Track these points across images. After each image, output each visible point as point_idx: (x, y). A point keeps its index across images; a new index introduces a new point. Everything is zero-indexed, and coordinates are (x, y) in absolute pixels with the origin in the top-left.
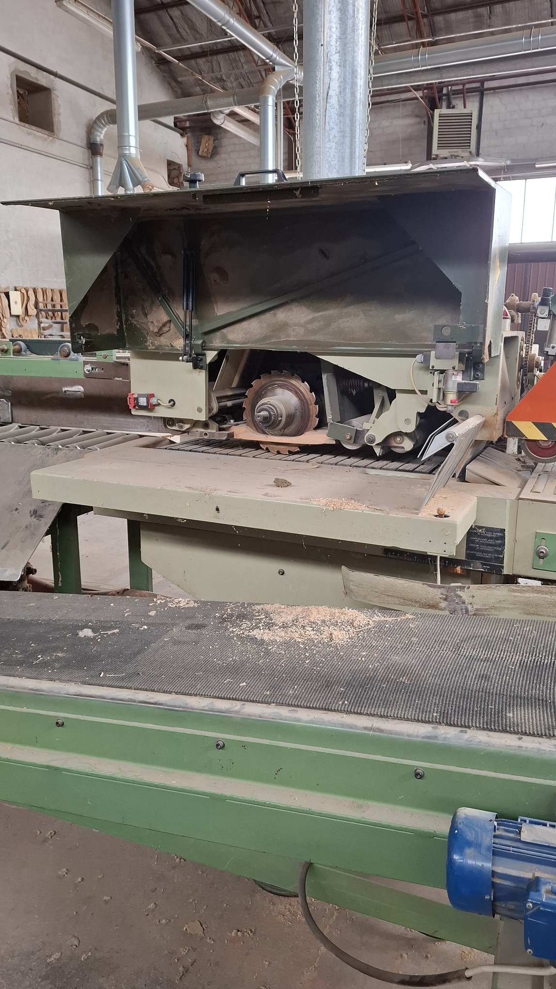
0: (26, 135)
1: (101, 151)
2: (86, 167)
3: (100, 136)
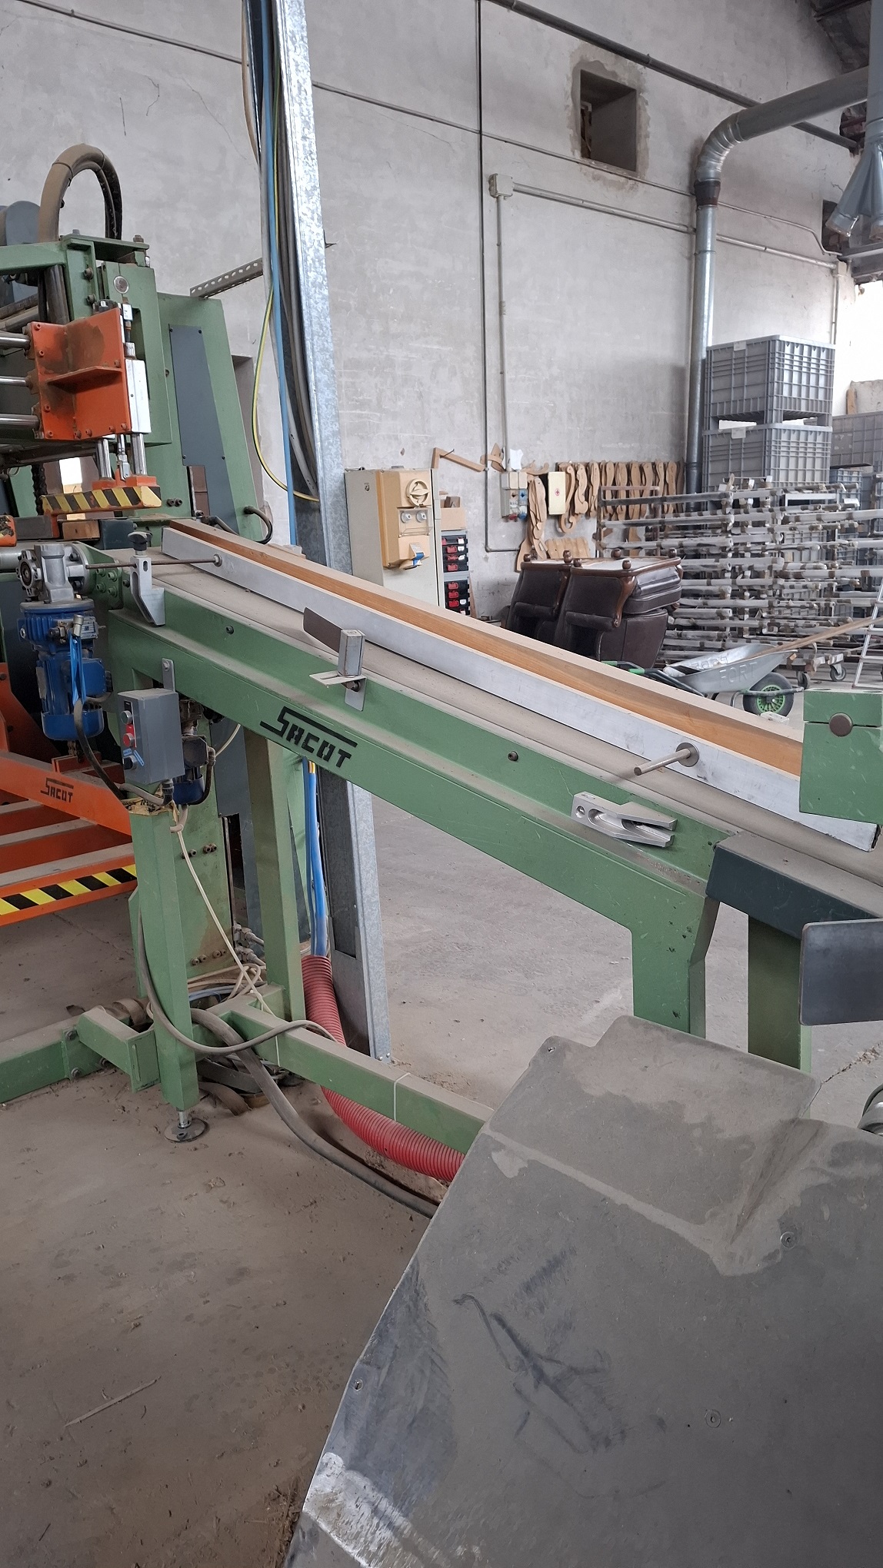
0: (593, 181)
1: (715, 196)
2: (685, 229)
3: (715, 167)
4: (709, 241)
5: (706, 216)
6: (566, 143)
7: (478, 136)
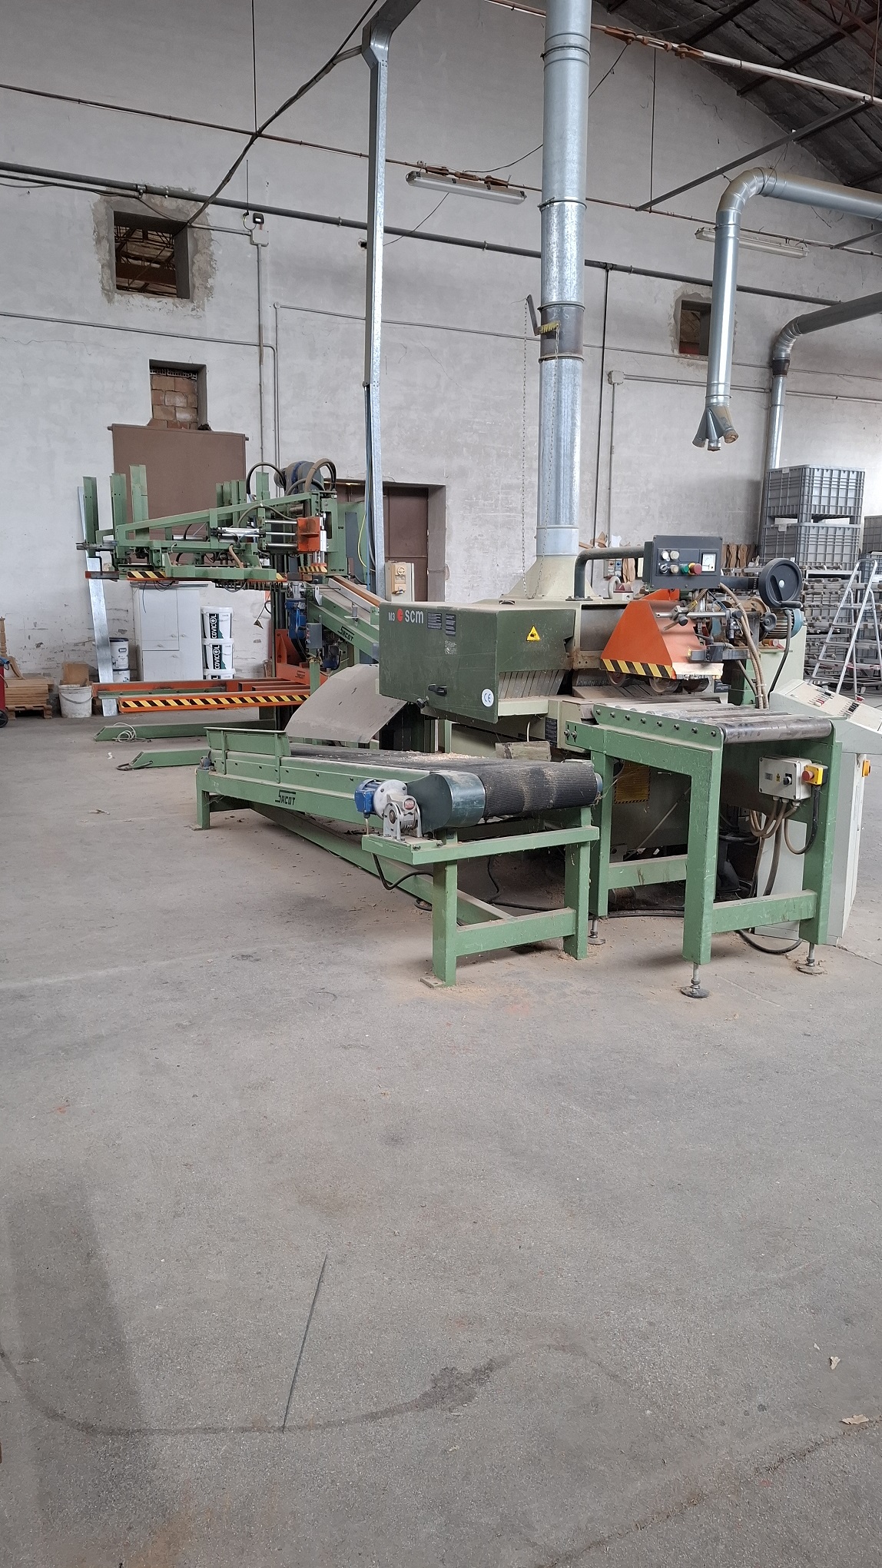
0: (688, 367)
1: (785, 369)
2: (763, 391)
3: (785, 351)
4: (779, 399)
5: (778, 382)
6: (668, 346)
7: (601, 349)
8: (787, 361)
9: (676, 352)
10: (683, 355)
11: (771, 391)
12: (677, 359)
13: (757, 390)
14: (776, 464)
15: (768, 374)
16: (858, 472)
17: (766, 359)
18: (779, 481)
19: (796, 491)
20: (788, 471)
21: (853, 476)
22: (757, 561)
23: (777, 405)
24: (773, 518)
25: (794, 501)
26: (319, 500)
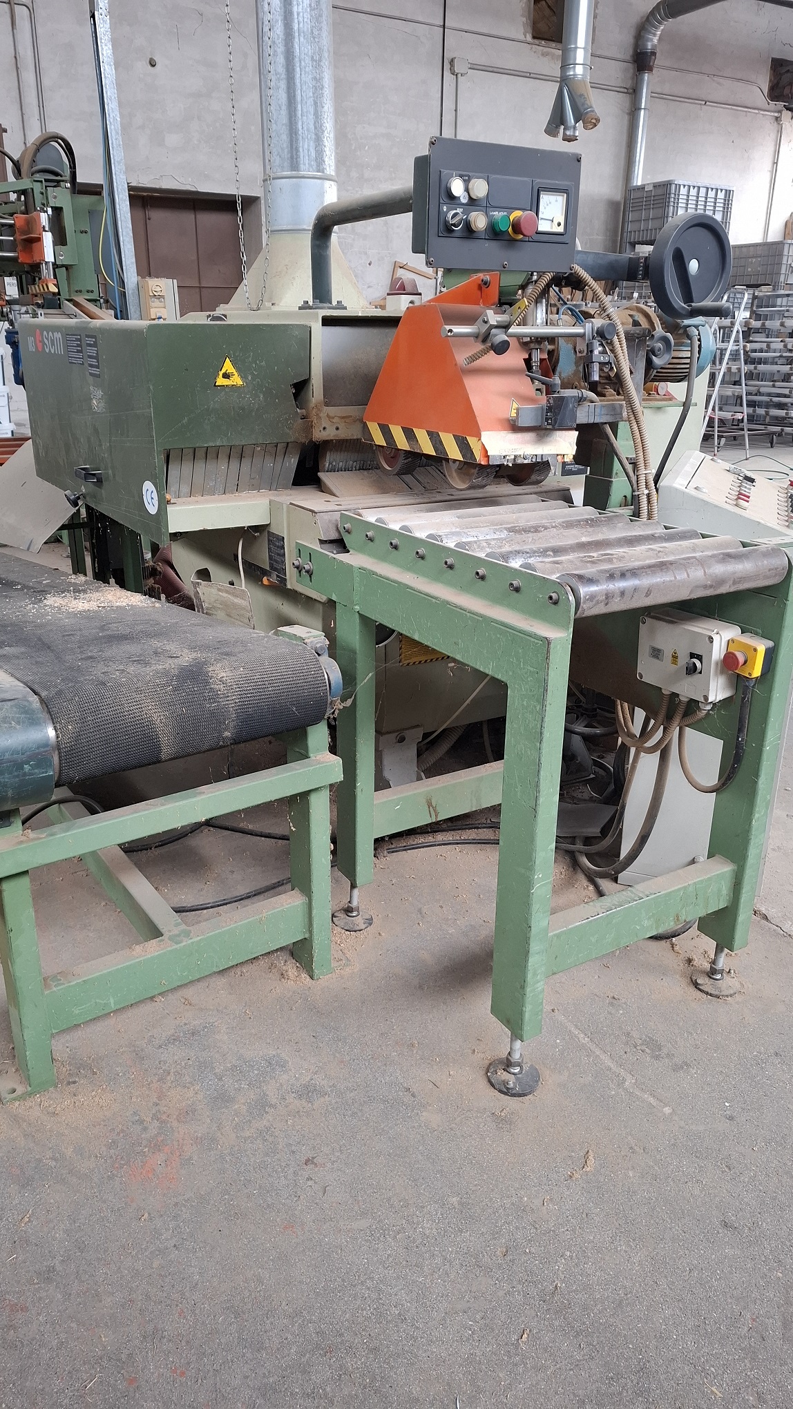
0: (542, 57)
1: (651, 64)
2: (626, 90)
3: (652, 40)
4: (644, 101)
5: (642, 80)
6: (519, 28)
7: (442, 29)
8: (654, 54)
9: (529, 38)
10: (537, 41)
11: (634, 92)
12: (530, 46)
13: (618, 89)
14: (639, 180)
15: (632, 71)
16: (726, 190)
17: (630, 52)
18: (641, 200)
19: (659, 212)
20: (651, 188)
21: (721, 195)
22: (616, 294)
23: (640, 109)
24: (633, 245)
25: (657, 223)
26: (44, 191)
